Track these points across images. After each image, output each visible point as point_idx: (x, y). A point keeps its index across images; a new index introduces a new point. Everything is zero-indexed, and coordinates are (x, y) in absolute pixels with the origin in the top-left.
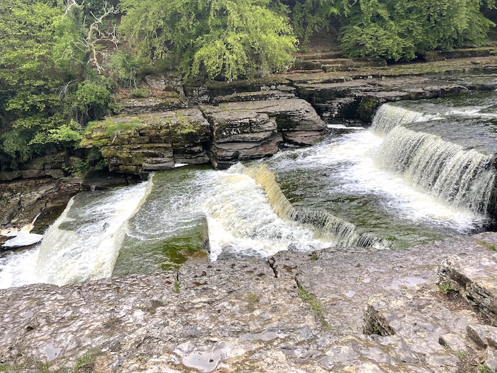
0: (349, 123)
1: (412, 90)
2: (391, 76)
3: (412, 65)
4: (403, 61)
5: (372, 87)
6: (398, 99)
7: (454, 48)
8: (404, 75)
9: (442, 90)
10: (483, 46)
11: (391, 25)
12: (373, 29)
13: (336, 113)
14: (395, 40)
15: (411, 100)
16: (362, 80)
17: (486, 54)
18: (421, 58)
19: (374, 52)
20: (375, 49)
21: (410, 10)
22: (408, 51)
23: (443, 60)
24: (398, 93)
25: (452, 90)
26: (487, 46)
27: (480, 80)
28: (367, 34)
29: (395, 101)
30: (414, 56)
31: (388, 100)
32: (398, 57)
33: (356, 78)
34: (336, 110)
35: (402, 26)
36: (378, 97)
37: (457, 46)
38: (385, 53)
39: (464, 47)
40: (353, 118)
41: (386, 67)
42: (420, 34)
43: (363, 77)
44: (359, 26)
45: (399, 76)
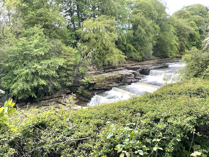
1: (154, 67)
9: (160, 67)
10: (152, 57)
23: (147, 61)
31: (152, 69)
36: (150, 68)
43: (137, 65)
45: (144, 64)
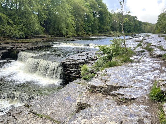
0: (8, 59)
1: (28, 47)
2: (19, 43)
3: (25, 40)
4: (21, 38)
5: (14, 46)
6: (25, 50)
7: (35, 35)
8: (23, 43)
9: (38, 47)
10: (43, 35)
11: (15, 26)
12: (8, 27)
13: (2, 56)
14: (17, 31)
15: (29, 50)
16: (9, 44)
17: (44, 37)
18: (27, 38)
19: (10, 35)
20: (11, 34)
21: (20, 22)
22: (22, 35)
23: (33, 38)
24: (24, 48)
25: (41, 47)
26: (44, 35)
27: (47, 44)
28: (7, 28)
29: (24, 50)
30: (25, 37)
31: (22, 50)
32: (19, 37)
33: (6, 43)
34: (1, 55)
35: (19, 27)
36: (18, 49)
37: (36, 35)
38: (14, 35)
39: (38, 35)
40: (9, 58)
41: (16, 40)
42: (25, 30)
43: (9, 43)
44: (3, 25)
45: (22, 43)
